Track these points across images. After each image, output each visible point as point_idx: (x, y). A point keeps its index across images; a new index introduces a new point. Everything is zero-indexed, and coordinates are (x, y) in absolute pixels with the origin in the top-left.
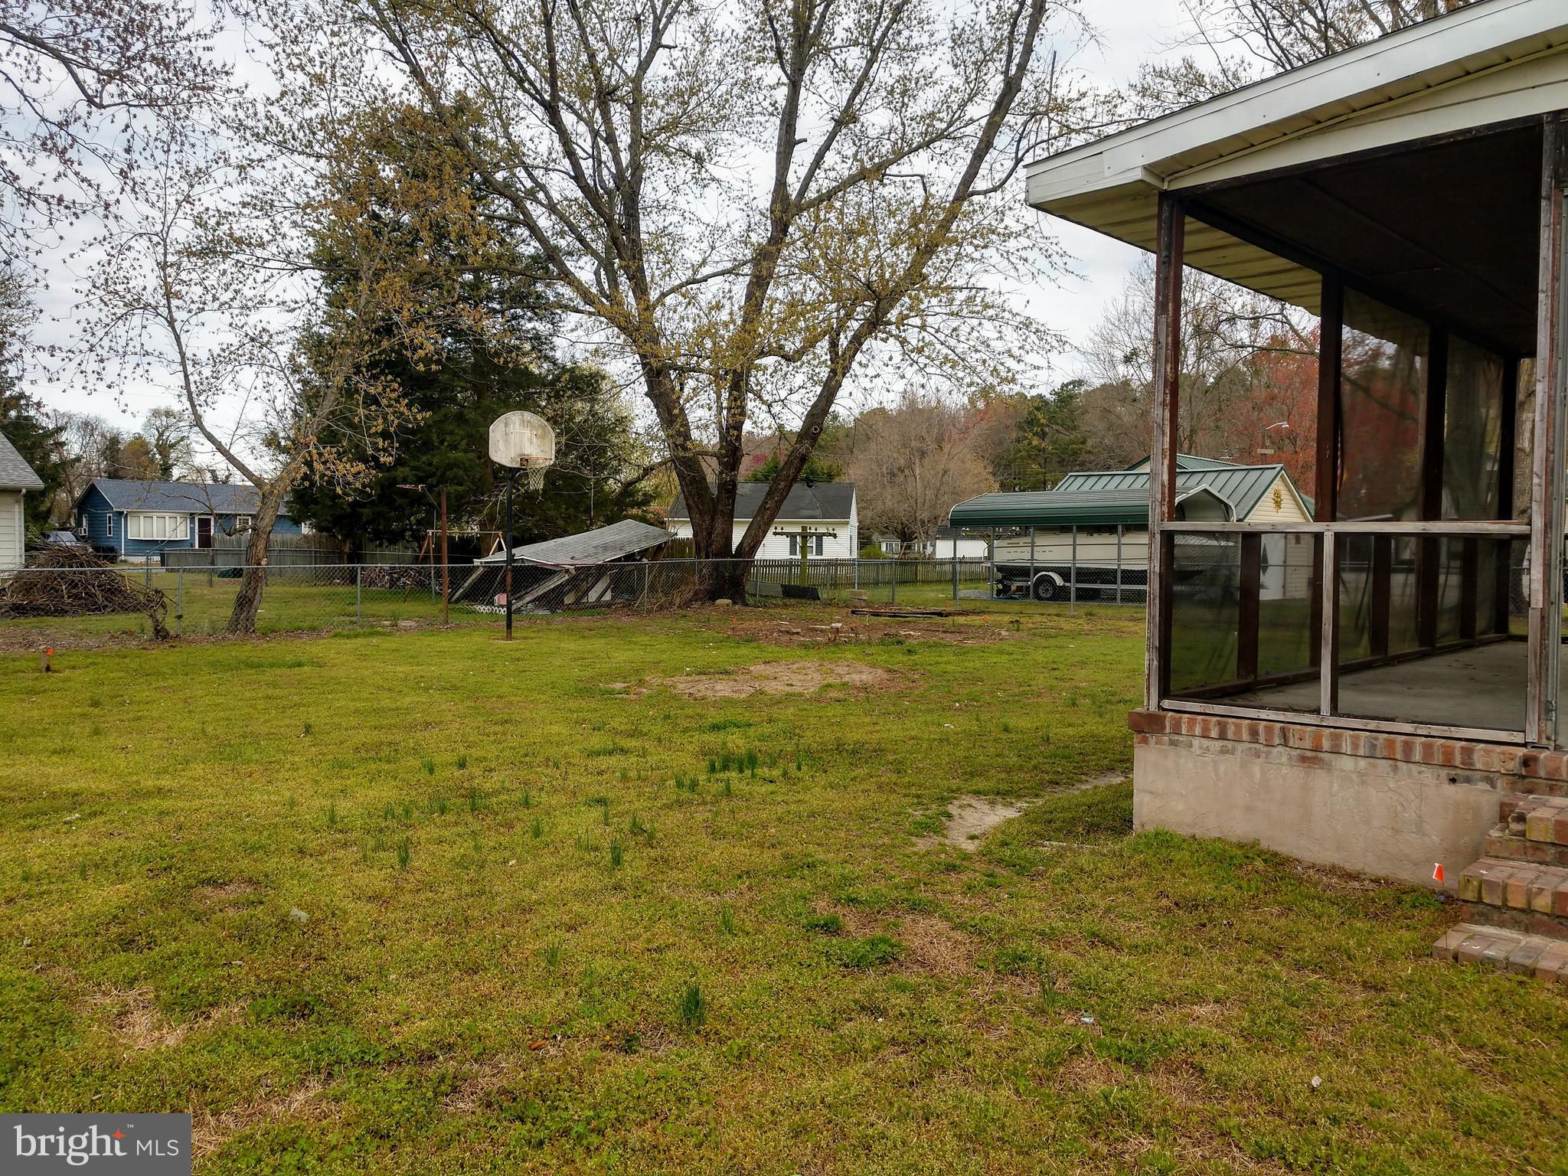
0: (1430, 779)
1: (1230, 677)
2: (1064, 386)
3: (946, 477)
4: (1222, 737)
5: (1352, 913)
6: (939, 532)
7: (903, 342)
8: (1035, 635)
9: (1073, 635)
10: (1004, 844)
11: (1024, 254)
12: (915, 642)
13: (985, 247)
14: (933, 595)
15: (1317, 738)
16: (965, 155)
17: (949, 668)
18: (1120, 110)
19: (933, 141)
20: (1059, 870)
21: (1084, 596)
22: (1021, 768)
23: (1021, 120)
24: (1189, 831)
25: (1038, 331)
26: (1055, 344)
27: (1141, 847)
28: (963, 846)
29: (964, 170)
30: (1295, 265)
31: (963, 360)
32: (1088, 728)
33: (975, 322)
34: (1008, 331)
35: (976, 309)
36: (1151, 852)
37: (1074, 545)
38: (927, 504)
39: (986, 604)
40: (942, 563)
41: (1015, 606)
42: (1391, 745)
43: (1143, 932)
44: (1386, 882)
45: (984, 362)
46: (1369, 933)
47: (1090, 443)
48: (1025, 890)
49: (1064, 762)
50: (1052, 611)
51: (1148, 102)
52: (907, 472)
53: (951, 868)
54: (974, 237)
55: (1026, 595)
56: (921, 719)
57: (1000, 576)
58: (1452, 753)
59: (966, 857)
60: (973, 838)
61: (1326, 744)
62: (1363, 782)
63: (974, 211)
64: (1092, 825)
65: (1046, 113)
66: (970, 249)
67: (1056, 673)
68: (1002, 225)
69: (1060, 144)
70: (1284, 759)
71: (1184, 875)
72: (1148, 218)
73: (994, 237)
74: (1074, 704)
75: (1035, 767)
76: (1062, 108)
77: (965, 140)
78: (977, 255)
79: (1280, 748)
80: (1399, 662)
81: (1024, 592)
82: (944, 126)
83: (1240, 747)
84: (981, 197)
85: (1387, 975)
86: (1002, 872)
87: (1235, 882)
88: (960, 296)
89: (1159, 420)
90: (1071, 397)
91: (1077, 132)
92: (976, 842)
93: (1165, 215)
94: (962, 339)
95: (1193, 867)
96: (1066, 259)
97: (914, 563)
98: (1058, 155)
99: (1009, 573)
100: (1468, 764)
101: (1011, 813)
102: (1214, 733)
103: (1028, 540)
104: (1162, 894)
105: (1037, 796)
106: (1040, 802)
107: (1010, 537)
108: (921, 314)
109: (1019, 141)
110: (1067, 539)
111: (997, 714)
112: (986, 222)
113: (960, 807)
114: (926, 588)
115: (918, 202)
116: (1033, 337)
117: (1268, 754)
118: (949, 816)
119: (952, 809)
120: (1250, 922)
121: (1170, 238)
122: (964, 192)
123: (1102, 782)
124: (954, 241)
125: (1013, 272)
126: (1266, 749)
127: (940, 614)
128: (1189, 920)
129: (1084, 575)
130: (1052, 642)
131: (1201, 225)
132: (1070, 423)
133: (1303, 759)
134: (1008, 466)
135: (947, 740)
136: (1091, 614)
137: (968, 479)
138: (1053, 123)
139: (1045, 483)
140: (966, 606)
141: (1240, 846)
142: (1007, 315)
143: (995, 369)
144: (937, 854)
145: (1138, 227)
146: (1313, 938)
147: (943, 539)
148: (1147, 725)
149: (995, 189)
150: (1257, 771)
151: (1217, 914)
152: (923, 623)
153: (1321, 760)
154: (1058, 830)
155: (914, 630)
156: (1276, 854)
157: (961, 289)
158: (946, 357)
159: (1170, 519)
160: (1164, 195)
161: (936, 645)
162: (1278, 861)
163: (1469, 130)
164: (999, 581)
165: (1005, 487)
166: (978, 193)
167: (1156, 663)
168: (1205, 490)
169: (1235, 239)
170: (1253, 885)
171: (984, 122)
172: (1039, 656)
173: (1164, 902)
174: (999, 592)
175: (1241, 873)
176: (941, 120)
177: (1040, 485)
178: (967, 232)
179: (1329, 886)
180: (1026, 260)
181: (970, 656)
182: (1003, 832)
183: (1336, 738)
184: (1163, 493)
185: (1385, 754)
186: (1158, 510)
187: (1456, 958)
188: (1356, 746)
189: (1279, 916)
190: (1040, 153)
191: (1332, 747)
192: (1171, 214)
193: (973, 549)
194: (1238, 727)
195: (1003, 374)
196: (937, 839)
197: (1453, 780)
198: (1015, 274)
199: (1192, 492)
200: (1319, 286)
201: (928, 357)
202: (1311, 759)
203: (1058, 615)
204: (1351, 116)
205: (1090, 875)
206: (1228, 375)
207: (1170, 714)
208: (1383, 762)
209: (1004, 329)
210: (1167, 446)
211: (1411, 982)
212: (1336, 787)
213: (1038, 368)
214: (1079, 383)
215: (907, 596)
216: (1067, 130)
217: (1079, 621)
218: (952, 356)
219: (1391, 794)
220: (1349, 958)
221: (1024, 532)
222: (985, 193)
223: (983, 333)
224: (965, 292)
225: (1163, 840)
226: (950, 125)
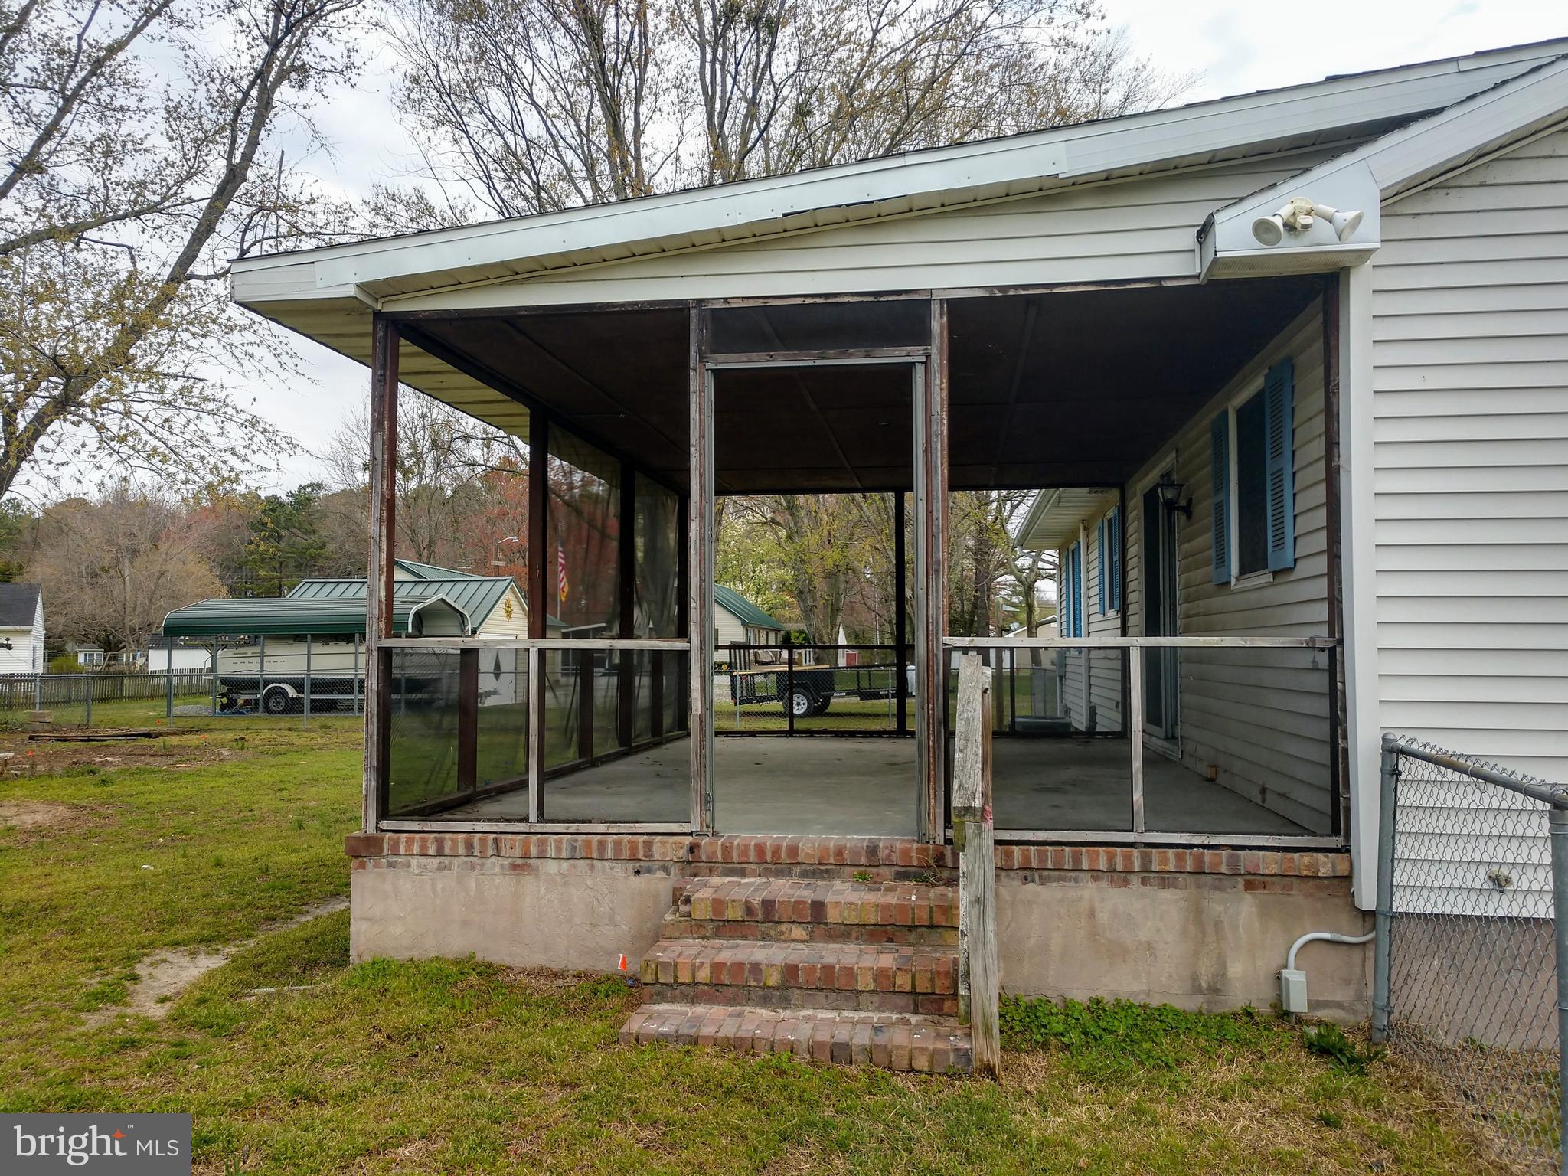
0: (619, 872)
1: (451, 789)
2: (301, 488)
3: (163, 580)
4: (440, 853)
5: (554, 1014)
6: (151, 641)
7: (101, 428)
8: (262, 752)
9: (304, 751)
10: (202, 1001)
11: (250, 349)
12: (112, 769)
13: (205, 336)
14: (141, 713)
15: (526, 846)
16: (183, 234)
17: (155, 797)
18: (351, 223)
19: (144, 212)
20: (264, 1023)
21: (318, 707)
22: (232, 907)
23: (247, 211)
24: (408, 955)
25: (265, 430)
26: (284, 445)
27: (356, 981)
28: (150, 1013)
29: (181, 250)
30: (506, 397)
31: (176, 454)
32: (313, 851)
33: (192, 415)
34: (232, 428)
35: (194, 400)
36: (366, 985)
37: (309, 655)
38: (139, 609)
39: (207, 721)
40: (155, 676)
41: (242, 722)
42: (588, 844)
43: (351, 1077)
44: (586, 975)
45: (202, 458)
46: (568, 1030)
47: (330, 548)
48: (219, 1054)
49: (282, 894)
50: (282, 725)
51: (380, 220)
52: (112, 572)
53: (130, 1044)
54: (192, 323)
55: (255, 709)
56: (112, 863)
57: (225, 688)
58: (636, 848)
59: (151, 1026)
60: (163, 1000)
61: (534, 851)
62: (566, 884)
63: (192, 296)
64: (309, 961)
65: (274, 210)
66: (185, 336)
67: (284, 793)
68: (225, 316)
69: (289, 244)
70: (497, 869)
71: (398, 1004)
72: (362, 335)
73: (215, 327)
74: (300, 827)
75: (249, 904)
76: (292, 210)
77: (184, 218)
78: (194, 343)
79: (493, 859)
80: (603, 763)
81: (250, 704)
82: (157, 199)
83: (456, 861)
84: (200, 283)
85: (581, 1070)
86: (195, 1036)
87: (449, 1003)
88: (174, 385)
89: (376, 536)
90: (309, 500)
91: (308, 235)
92: (168, 1005)
93: (380, 334)
94: (176, 431)
95: (409, 993)
96: (296, 360)
97: (121, 676)
98: (286, 253)
99: (235, 684)
100: (649, 856)
101: (216, 962)
102: (431, 851)
103: (257, 649)
104: (376, 1029)
105: (248, 937)
106: (251, 943)
107: (237, 647)
108: (124, 399)
109: (244, 232)
110: (301, 648)
111: (210, 847)
112: (205, 309)
113: (152, 964)
114: (133, 704)
115: (124, 275)
116: (261, 437)
117: (482, 865)
118: (135, 978)
119: (141, 969)
120: (462, 1044)
121: (385, 359)
122: (181, 271)
123: (324, 911)
124: (167, 325)
125: (237, 366)
126: (480, 861)
127: (148, 735)
128: (400, 1052)
129: (319, 686)
130: (282, 759)
131: (416, 349)
132: (308, 527)
133: (514, 867)
134: (239, 568)
135: (143, 885)
136: (326, 727)
137: (190, 582)
138: (281, 222)
139: (280, 588)
140: (182, 724)
141: (457, 962)
142: (230, 411)
143: (215, 467)
144: (112, 1031)
145: (354, 342)
146: (519, 1044)
147: (157, 648)
148: (364, 849)
149: (217, 277)
150: (472, 884)
151: (429, 1040)
152: (126, 746)
153: (530, 866)
154: (271, 974)
155: (113, 755)
156: (490, 965)
157: (176, 377)
158: (154, 449)
159: (388, 636)
160: (378, 315)
161: (140, 771)
162: (490, 971)
163: (636, 303)
164: (223, 695)
165: (234, 592)
166: (197, 277)
167: (374, 783)
168: (442, 600)
169: (449, 367)
170: (466, 1002)
171: (204, 204)
172: (265, 777)
173: (377, 1037)
174: (223, 707)
175: (456, 991)
176: (154, 192)
177: (275, 591)
178: (184, 318)
179: (538, 989)
180: (252, 356)
181: (182, 783)
182: (201, 988)
183: (542, 844)
184: (380, 609)
185: (584, 855)
186: (375, 626)
187: (637, 1040)
188: (559, 849)
189: (489, 1030)
190: (267, 247)
191: (539, 852)
192: (386, 334)
193: (192, 660)
194: (454, 841)
195: (225, 473)
196: (115, 1010)
197: (638, 872)
198: (240, 369)
199: (429, 602)
200: (528, 418)
201: (132, 448)
202: (521, 866)
203: (290, 729)
204: (544, 273)
205: (298, 1022)
206: (464, 489)
207: (389, 835)
208: (582, 861)
209: (226, 425)
210: (384, 562)
211: (601, 1072)
212: (543, 891)
213: (266, 469)
214: (319, 486)
215: (106, 716)
216: (296, 232)
217: (313, 735)
218: (162, 448)
219: (588, 891)
220: (550, 1060)
221: (254, 641)
222: (206, 278)
223: (202, 426)
224: (181, 382)
225: (381, 968)
226: (164, 199)
